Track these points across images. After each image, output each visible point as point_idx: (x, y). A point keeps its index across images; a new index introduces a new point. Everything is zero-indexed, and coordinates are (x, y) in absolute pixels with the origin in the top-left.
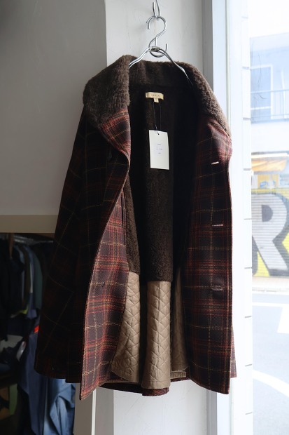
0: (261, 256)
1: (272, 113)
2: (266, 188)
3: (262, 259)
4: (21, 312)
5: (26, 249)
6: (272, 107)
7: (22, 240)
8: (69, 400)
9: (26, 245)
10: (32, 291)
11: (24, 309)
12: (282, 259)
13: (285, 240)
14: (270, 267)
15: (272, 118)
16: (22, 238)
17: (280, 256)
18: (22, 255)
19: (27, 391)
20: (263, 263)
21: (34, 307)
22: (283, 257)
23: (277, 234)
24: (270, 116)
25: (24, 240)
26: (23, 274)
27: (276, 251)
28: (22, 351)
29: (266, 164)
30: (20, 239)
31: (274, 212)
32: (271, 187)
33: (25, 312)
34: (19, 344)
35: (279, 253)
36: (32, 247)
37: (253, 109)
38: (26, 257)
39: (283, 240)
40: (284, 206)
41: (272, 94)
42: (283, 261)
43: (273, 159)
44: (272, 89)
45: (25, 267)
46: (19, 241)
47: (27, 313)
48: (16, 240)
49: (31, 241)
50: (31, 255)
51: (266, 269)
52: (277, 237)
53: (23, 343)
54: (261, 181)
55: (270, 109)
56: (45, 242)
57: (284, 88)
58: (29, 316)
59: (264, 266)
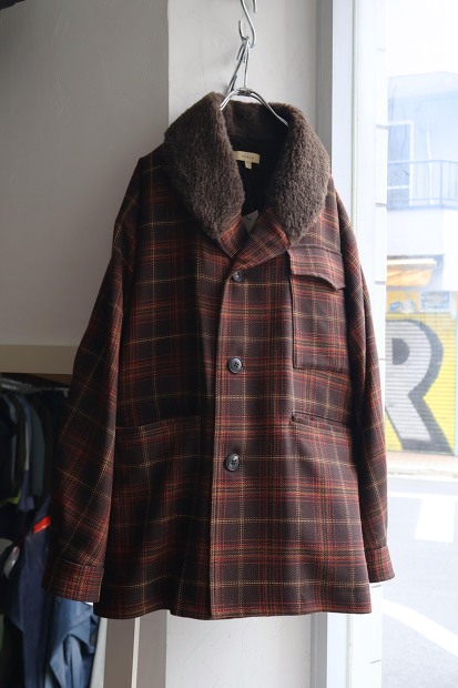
0: (389, 418)
1: (411, 196)
2: (399, 313)
3: (392, 423)
4: (10, 500)
5: (21, 400)
6: (411, 186)
7: (14, 385)
8: (86, 640)
9: (19, 394)
10: (27, 467)
11: (15, 495)
12: (422, 423)
13: (428, 394)
14: (403, 435)
15: (411, 203)
16: (13, 382)
17: (420, 419)
18: (12, 410)
19: (21, 625)
20: (392, 430)
21: (30, 492)
22: (423, 420)
23: (416, 385)
24: (408, 201)
25: (18, 386)
26: (14, 439)
27: (413, 411)
28: (14, 562)
29: (400, 275)
30: (9, 384)
31: (411, 349)
32: (407, 311)
33: (16, 501)
34: (8, 551)
35: (417, 414)
36: (29, 398)
37: (390, 188)
38: (20, 414)
39: (424, 394)
40: (427, 341)
41: (411, 165)
42: (424, 427)
43: (411, 267)
44: (412, 159)
45: (17, 429)
46: (8, 387)
47: (20, 501)
48: (4, 386)
49: (28, 388)
50: (27, 410)
51: (396, 439)
52: (415, 389)
53: (15, 549)
54: (392, 301)
55: (408, 189)
56: (50, 389)
57: (430, 158)
58: (22, 507)
59: (395, 434)
